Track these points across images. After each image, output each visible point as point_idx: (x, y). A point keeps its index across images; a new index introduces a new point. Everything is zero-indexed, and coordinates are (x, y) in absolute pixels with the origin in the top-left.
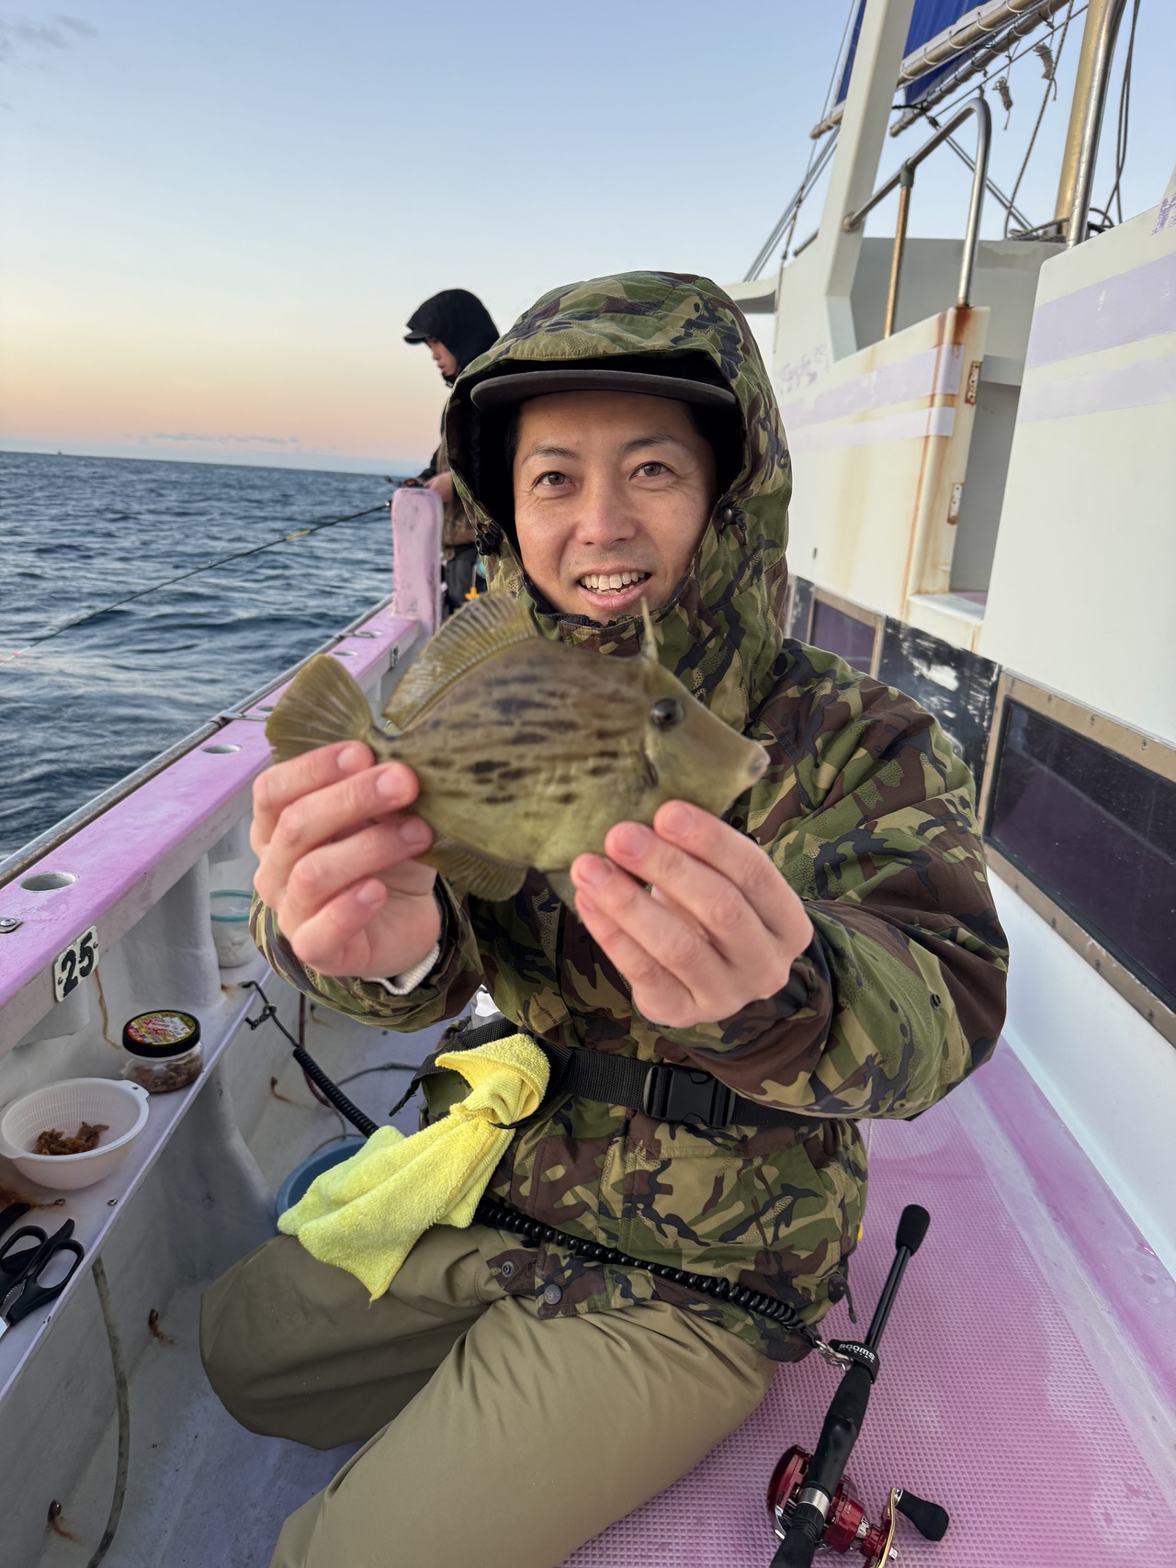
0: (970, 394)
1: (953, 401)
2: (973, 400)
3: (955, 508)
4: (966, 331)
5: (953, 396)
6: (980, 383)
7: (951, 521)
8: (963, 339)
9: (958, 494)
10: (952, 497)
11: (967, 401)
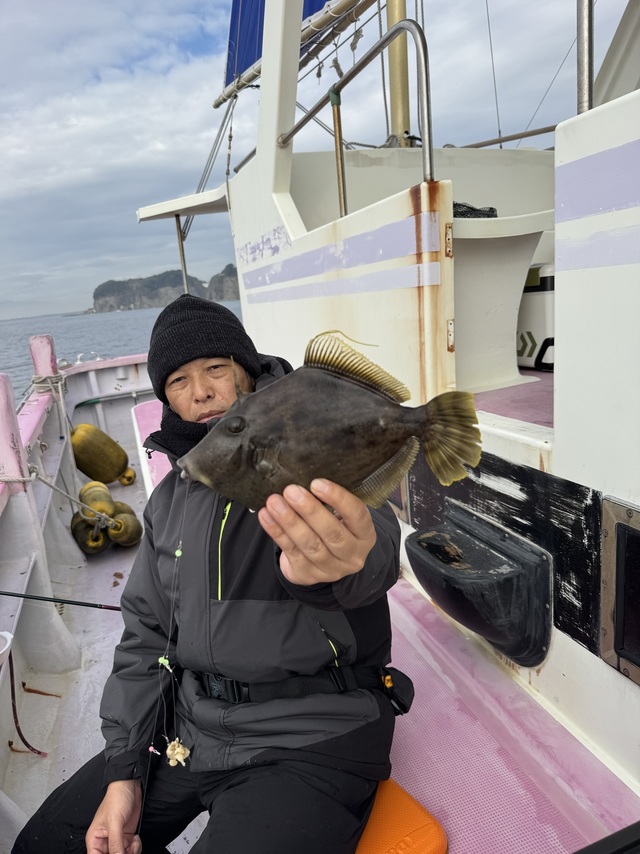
0: (448, 249)
1: (437, 257)
2: (451, 254)
3: (451, 338)
4: (437, 200)
5: (436, 252)
6: (454, 239)
7: (451, 349)
8: (437, 207)
9: (451, 328)
10: (448, 331)
11: (447, 255)
